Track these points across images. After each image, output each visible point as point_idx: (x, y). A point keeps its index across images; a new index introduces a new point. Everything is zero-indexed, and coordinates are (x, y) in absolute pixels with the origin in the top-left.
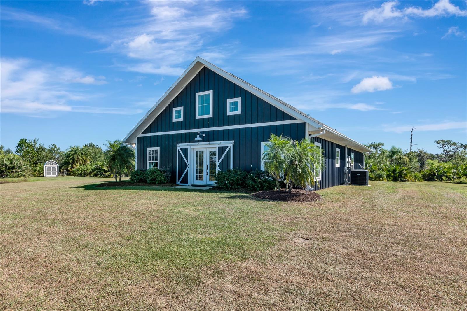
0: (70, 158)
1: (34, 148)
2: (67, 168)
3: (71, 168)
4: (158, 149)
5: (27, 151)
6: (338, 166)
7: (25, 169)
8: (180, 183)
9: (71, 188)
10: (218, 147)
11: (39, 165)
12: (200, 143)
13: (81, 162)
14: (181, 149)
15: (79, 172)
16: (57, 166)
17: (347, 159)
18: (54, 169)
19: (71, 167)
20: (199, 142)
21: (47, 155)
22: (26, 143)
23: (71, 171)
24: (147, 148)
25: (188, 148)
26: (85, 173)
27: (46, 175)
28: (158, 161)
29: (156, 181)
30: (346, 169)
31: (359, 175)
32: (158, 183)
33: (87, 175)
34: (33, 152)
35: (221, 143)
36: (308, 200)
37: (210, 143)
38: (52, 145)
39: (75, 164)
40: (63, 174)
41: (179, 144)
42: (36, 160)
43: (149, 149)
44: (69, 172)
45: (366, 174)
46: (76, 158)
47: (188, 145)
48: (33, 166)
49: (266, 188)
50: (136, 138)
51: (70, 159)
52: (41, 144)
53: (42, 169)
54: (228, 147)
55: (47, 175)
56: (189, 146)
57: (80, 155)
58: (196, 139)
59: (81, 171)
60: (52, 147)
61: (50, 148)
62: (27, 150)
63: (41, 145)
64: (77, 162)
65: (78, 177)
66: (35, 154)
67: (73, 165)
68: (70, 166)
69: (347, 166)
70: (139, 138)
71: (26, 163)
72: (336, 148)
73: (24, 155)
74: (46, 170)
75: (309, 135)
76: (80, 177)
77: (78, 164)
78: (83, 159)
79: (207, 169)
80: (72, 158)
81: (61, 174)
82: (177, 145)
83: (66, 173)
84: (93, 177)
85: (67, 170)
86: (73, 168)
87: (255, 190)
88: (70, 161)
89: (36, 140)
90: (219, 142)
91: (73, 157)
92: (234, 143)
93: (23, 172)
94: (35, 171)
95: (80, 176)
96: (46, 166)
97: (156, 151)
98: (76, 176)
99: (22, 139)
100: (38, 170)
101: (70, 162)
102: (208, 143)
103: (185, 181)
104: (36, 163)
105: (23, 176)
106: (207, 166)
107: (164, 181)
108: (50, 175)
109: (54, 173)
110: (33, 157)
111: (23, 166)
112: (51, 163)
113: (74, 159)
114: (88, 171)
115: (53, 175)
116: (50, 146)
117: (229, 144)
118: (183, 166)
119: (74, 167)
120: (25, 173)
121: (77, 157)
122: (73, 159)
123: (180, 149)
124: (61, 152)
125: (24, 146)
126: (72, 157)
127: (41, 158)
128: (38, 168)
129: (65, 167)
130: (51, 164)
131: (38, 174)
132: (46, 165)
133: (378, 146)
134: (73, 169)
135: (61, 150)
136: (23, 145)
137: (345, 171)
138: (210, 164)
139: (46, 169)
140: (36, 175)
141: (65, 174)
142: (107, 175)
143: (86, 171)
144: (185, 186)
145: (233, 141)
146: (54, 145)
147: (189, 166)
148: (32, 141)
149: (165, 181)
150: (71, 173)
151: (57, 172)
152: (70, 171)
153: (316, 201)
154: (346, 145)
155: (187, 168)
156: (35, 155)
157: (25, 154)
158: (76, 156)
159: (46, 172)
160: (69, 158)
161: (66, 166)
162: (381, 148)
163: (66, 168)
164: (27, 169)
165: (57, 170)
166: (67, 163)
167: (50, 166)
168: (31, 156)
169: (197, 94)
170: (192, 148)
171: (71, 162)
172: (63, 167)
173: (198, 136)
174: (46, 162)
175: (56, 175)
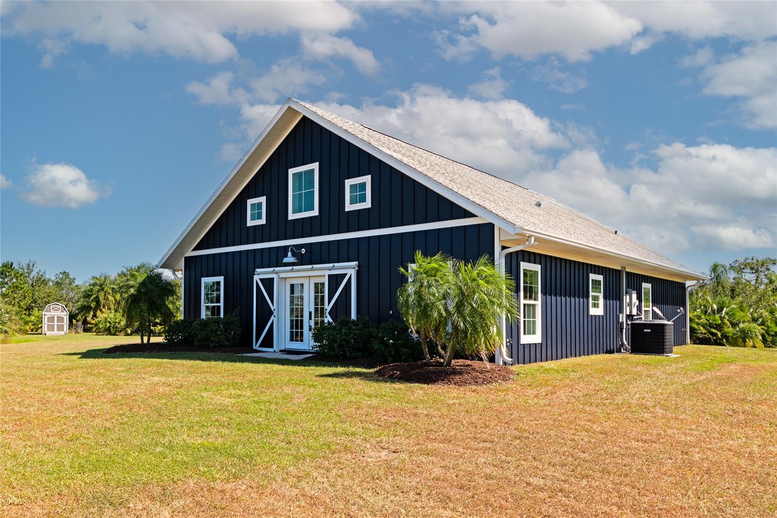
0: (92, 298)
1: (28, 279)
2: (86, 318)
3: (92, 318)
4: (221, 279)
5: (14, 285)
6: (597, 311)
7: (7, 319)
8: (260, 346)
9: (63, 354)
10: (329, 275)
11: (35, 312)
12: (295, 268)
13: (112, 307)
14: (262, 280)
15: (106, 326)
16: (65, 313)
17: (628, 297)
18: (60, 319)
19: (92, 316)
20: (294, 266)
21: (50, 292)
22: (13, 269)
23: (93, 324)
24: (202, 278)
25: (273, 278)
26: (116, 327)
27: (46, 330)
28: (222, 304)
29: (210, 342)
30: (623, 318)
31: (648, 332)
32: (215, 347)
33: (120, 332)
34: (24, 288)
35: (334, 268)
36: (477, 382)
37: (315, 266)
38: (61, 273)
39: (101, 311)
40: (77, 328)
41: (258, 270)
42: (30, 301)
43: (204, 280)
44: (89, 325)
45: (663, 329)
46: (103, 297)
47: (273, 272)
48: (25, 314)
49: (404, 356)
50: (184, 258)
51: (92, 300)
52: (40, 271)
53: (40, 320)
54: (346, 274)
55: (48, 331)
56: (277, 273)
57: (110, 291)
58: (285, 260)
59: (110, 323)
60: (61, 276)
61: (58, 279)
62: (14, 283)
63: (41, 273)
64: (104, 307)
65: (103, 335)
66: (28, 290)
67: (96, 311)
68: (92, 313)
69: (628, 313)
70: (188, 260)
71: (10, 308)
72: (590, 274)
73: (9, 293)
74: (46, 322)
75: (504, 248)
76: (107, 335)
77: (105, 309)
78: (116, 300)
79: (310, 318)
80: (95, 298)
81: (73, 330)
82: (255, 271)
83: (83, 326)
84: (131, 335)
85: (85, 322)
86: (97, 317)
87: (384, 361)
88: (92, 305)
89: (31, 265)
90: (331, 265)
91: (97, 297)
92: (359, 266)
93: (3, 325)
94: (26, 323)
95: (107, 332)
96: (46, 313)
97: (218, 283)
98: (101, 334)
99: (5, 262)
100: (33, 322)
101: (91, 307)
102: (310, 266)
103: (268, 342)
104: (29, 309)
105: (5, 333)
106: (310, 313)
107: (225, 342)
108: (53, 330)
109: (60, 328)
110: (25, 296)
111: (5, 313)
112: (56, 307)
113: (99, 300)
114: (121, 324)
115: (58, 331)
116: (58, 276)
117: (349, 269)
118: (265, 313)
119: (98, 315)
120: (8, 327)
121: (105, 296)
122: (97, 300)
123: (260, 279)
124: (77, 286)
125: (9, 276)
126: (94, 296)
127: (40, 298)
128: (33, 317)
129: (82, 316)
130: (55, 310)
131: (32, 330)
132: (47, 311)
133: (763, 265)
134: (97, 320)
135: (77, 283)
136: (7, 273)
137: (622, 323)
138: (316, 310)
139: (45, 320)
140: (27, 331)
141: (80, 330)
142: (157, 331)
143: (119, 323)
144: (268, 353)
145: (357, 262)
146: (64, 272)
147: (275, 313)
148: (25, 266)
149: (228, 343)
150: (92, 328)
151: (65, 325)
152: (91, 324)
153: (494, 384)
154: (625, 268)
155: (272, 318)
156: (27, 292)
157: (10, 291)
158: (102, 293)
159: (46, 325)
160: (90, 299)
161: (84, 314)
162: (768, 269)
163: (84, 317)
164: (10, 320)
165: (65, 322)
166: (85, 309)
167: (52, 313)
168: (22, 295)
169: (290, 170)
170: (282, 278)
171: (93, 307)
172: (79, 317)
173: (290, 254)
174: (47, 306)
175: (63, 330)
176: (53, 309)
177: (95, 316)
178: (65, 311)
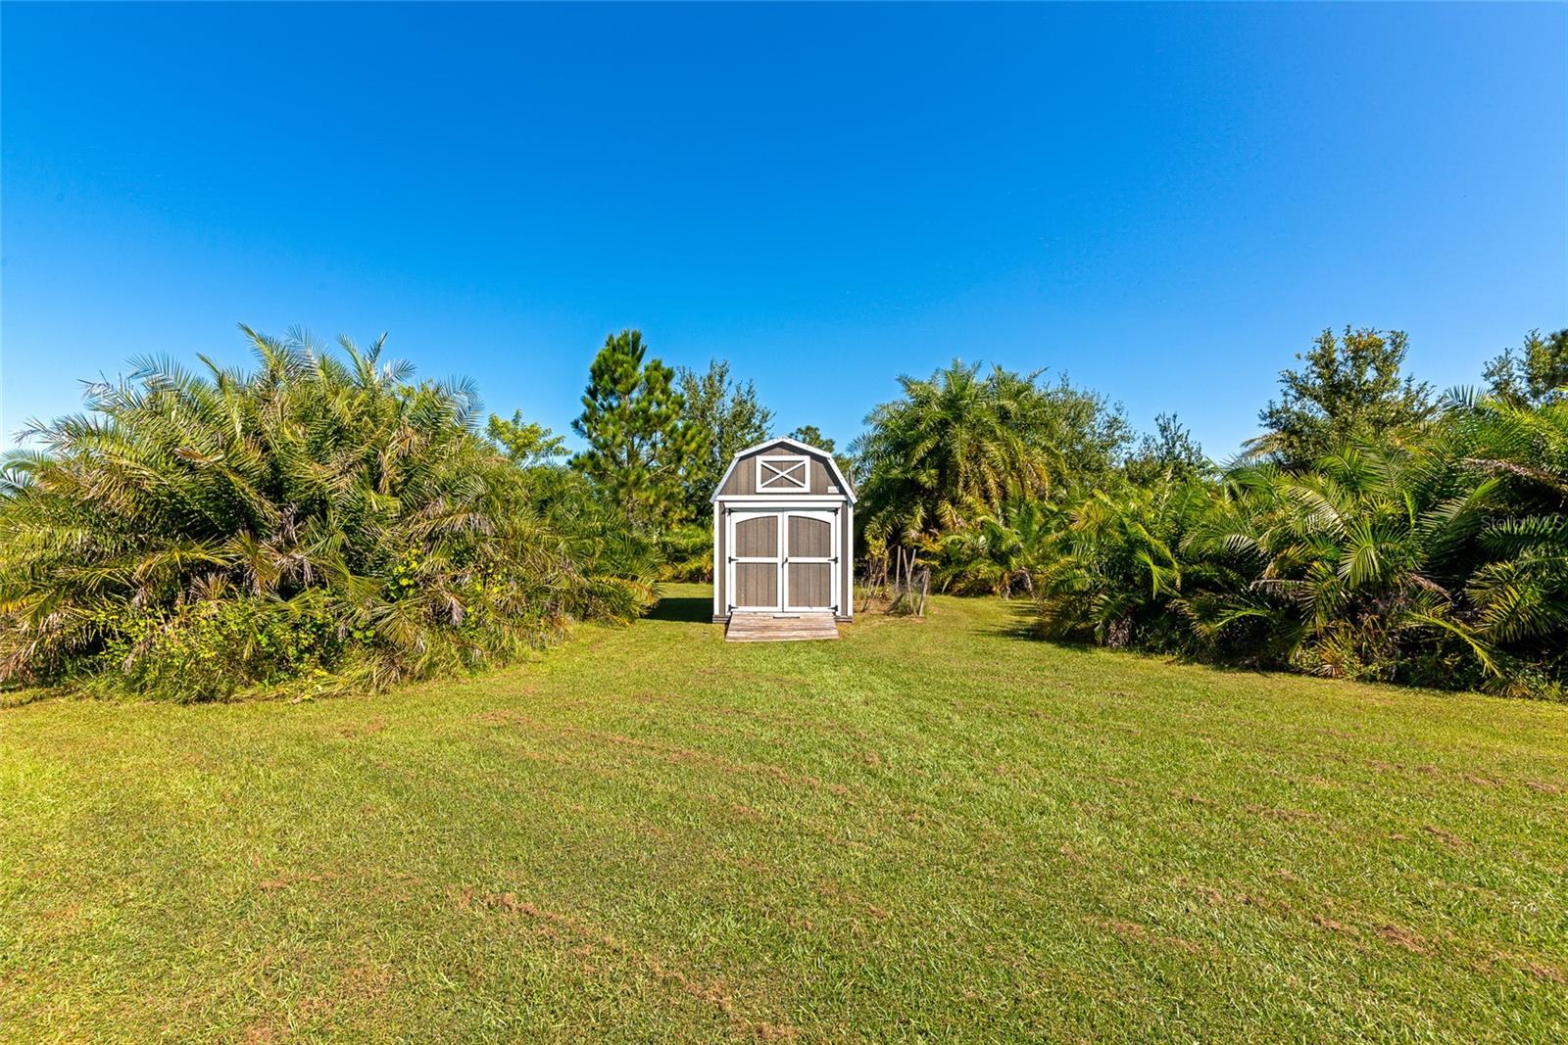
0: (920, 451)
2: (901, 529)
3: (925, 529)
16: (835, 499)
18: (809, 535)
19: (924, 521)
27: (731, 598)
39: (954, 502)
46: (964, 449)
51: (922, 461)
55: (744, 598)
57: (991, 423)
64: (966, 484)
67: (935, 506)
68: (922, 511)
74: (731, 550)
77: (971, 494)
80: (931, 453)
86: (941, 527)
88: (923, 478)
91: (942, 449)
96: (732, 500)
101: (919, 486)
108: (772, 601)
109: (810, 586)
112: (780, 465)
113: (949, 459)
115: (795, 601)
119: (944, 520)
121: (971, 442)
122: (941, 458)
126: (929, 444)
130: (781, 482)
132: (732, 487)
139: (726, 537)
151: (835, 571)
158: (960, 435)
159: (731, 569)
160: (912, 455)
161: (894, 514)
163: (894, 526)
165: (835, 549)
166: (898, 492)
167: (764, 498)
171: (927, 486)
174: (738, 455)
175: (824, 599)
176: (768, 473)
177: (933, 523)
178: (833, 489)
